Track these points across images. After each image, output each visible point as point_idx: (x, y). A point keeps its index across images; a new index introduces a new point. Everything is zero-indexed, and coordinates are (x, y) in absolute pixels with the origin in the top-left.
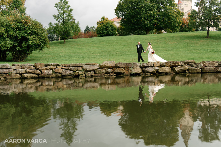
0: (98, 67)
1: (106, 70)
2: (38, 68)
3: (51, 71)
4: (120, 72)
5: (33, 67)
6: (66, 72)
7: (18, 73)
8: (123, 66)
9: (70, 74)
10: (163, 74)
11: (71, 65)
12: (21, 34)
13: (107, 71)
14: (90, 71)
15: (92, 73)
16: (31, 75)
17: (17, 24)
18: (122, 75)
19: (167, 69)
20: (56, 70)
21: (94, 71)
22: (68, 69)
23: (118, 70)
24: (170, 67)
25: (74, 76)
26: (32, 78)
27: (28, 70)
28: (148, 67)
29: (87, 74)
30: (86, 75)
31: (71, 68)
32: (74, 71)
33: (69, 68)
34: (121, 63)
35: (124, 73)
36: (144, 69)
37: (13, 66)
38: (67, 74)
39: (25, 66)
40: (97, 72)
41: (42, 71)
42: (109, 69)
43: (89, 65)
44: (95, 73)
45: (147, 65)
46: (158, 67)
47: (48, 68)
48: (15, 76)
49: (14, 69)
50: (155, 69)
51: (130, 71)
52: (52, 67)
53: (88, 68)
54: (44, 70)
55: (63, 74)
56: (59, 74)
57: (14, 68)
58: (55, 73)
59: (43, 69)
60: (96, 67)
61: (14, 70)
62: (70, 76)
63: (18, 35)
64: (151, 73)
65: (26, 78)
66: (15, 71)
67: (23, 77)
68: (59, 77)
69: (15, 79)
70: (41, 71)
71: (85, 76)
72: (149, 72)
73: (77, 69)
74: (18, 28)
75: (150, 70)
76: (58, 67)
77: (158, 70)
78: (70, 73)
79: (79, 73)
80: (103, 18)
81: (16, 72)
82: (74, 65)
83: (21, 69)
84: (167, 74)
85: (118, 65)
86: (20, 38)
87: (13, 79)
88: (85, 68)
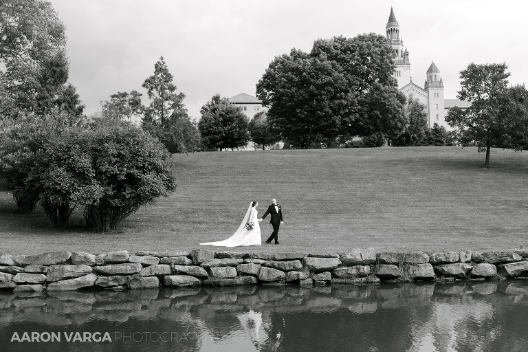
0: (340, 263)
1: (358, 269)
2: (199, 261)
3: (233, 271)
4: (391, 275)
5: (188, 261)
6: (269, 272)
7: (156, 275)
8: (394, 260)
9: (280, 277)
10: (481, 279)
11: (277, 257)
12: (125, 169)
13: (362, 271)
14: (322, 271)
15: (327, 276)
16: (187, 278)
17: (118, 146)
18: (394, 281)
19: (489, 269)
20: (244, 268)
21: (331, 270)
22: (273, 267)
23: (385, 270)
24: (494, 264)
25: (286, 282)
26: (189, 287)
27: (178, 268)
28: (449, 263)
29: (315, 277)
30: (314, 281)
31: (278, 264)
32: (286, 271)
33: (276, 264)
34: (390, 254)
35: (398, 277)
36: (439, 268)
37: (141, 256)
38: (272, 277)
39: (168, 257)
40: (340, 274)
41: (212, 269)
42: (366, 267)
43: (318, 256)
44: (334, 276)
45: (446, 258)
46: (468, 262)
47: (225, 263)
48: (150, 281)
49: (142, 264)
50: (463, 269)
51: (412, 273)
52: (234, 261)
53: (317, 263)
54: (215, 268)
55: (261, 277)
56: (252, 277)
57: (145, 262)
58: (244, 274)
59: (213, 266)
60: (335, 262)
61: (145, 266)
62: (278, 281)
63: (119, 170)
64: (456, 276)
65: (174, 287)
66: (148, 268)
67: (167, 284)
68: (252, 285)
69: (149, 288)
70: (208, 269)
71: (311, 282)
72: (452, 275)
73: (294, 267)
74: (119, 155)
75: (454, 269)
76: (248, 260)
77: (471, 270)
78: (279, 275)
79: (298, 275)
80: (216, 99)
81: (151, 272)
82: (285, 257)
83: (160, 263)
84: (488, 279)
85: (384, 259)
86: (123, 177)
87: (145, 288)
88: (310, 264)
